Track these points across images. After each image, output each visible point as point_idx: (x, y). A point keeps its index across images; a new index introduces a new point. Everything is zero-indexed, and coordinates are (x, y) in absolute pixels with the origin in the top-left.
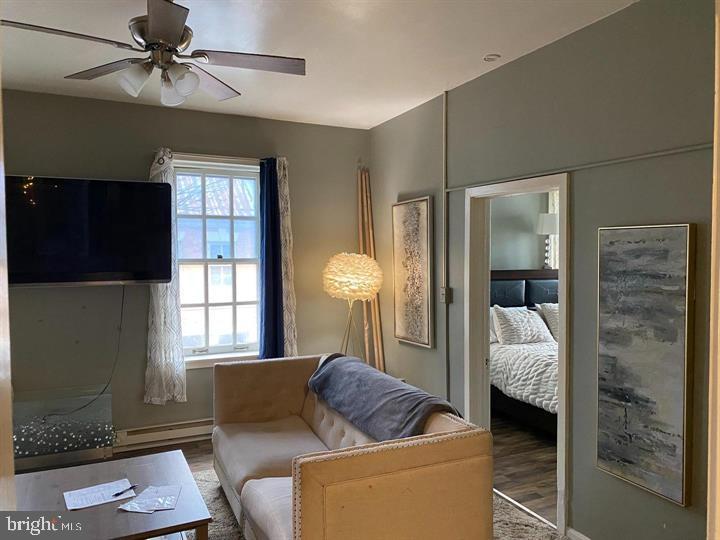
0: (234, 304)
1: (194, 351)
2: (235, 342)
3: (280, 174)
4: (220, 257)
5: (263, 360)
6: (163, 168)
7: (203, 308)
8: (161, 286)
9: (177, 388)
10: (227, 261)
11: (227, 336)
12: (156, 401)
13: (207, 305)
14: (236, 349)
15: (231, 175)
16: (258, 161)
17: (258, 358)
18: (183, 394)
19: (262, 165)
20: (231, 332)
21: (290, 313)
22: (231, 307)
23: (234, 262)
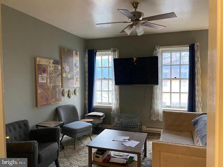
0: (180, 93)
1: (167, 106)
2: (180, 105)
3: (196, 49)
4: (175, 78)
5: (188, 112)
6: (157, 52)
7: (170, 93)
8: (156, 86)
9: (159, 117)
10: (178, 79)
11: (177, 103)
12: (154, 119)
13: (171, 93)
14: (180, 107)
15: (180, 51)
16: (189, 45)
17: (187, 111)
18: (161, 119)
19: (190, 47)
20: (178, 102)
21: (199, 97)
22: (179, 94)
23: (180, 79)
